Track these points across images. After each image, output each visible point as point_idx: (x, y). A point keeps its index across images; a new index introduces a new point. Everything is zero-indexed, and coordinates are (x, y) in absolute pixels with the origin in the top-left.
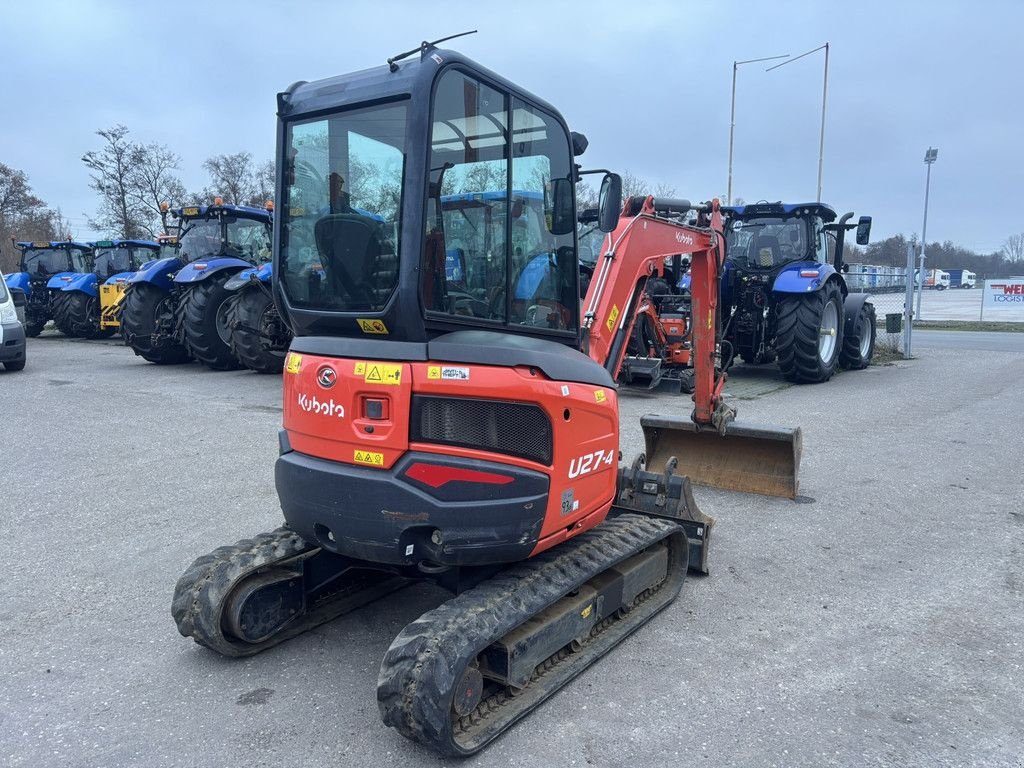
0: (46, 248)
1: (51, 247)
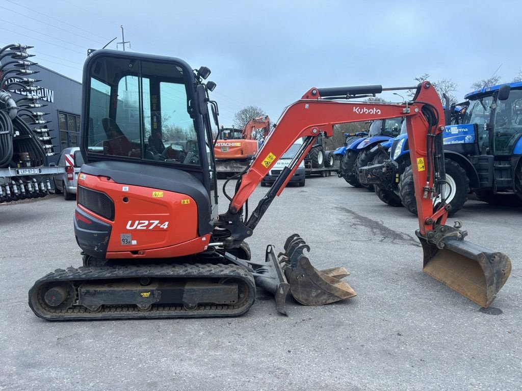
0: (354, 136)
1: (355, 135)
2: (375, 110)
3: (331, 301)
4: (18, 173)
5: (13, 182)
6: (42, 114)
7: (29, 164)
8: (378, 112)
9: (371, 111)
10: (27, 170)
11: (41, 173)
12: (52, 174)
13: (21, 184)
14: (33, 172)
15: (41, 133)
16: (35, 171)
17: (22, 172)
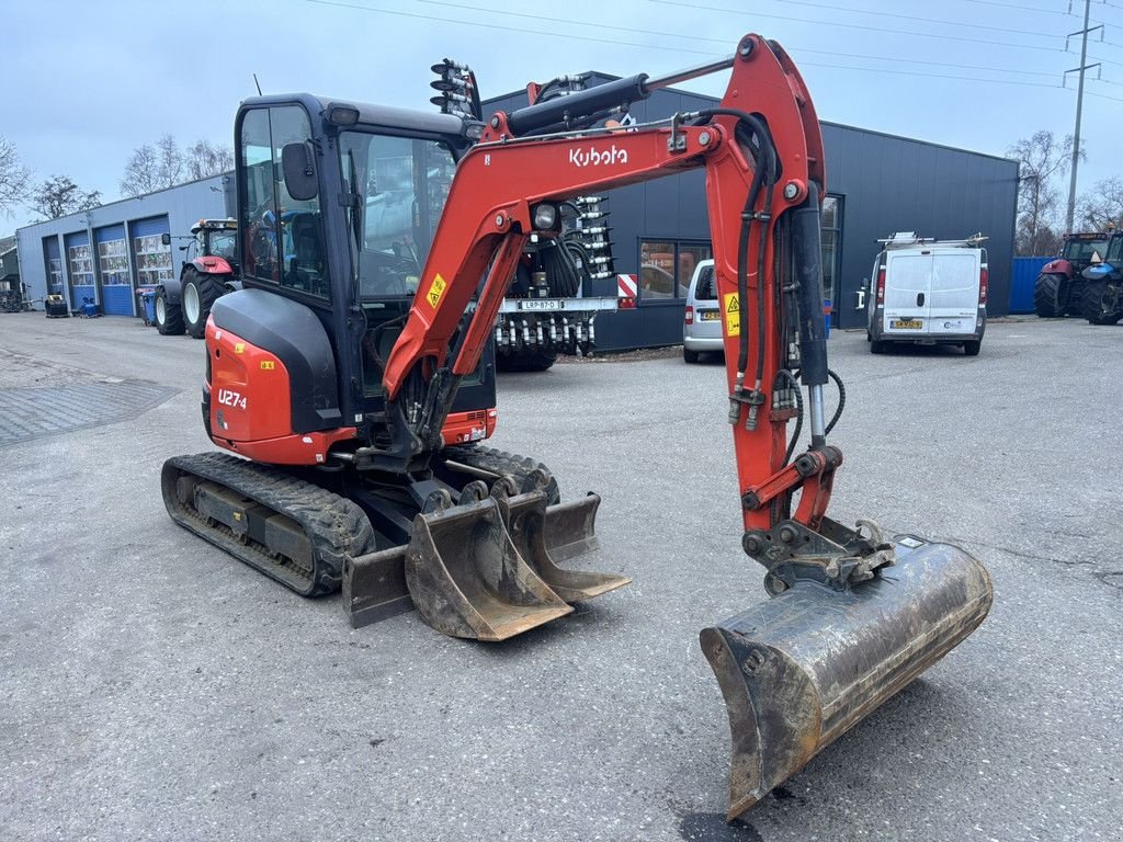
2: (614, 152)
3: (462, 633)
4: (520, 307)
5: (512, 323)
6: (595, 199)
7: (543, 293)
8: (622, 156)
9: (606, 157)
10: (539, 302)
11: (565, 309)
12: (586, 312)
13: (524, 327)
14: (549, 307)
15: (590, 235)
16: (553, 306)
17: (527, 306)
